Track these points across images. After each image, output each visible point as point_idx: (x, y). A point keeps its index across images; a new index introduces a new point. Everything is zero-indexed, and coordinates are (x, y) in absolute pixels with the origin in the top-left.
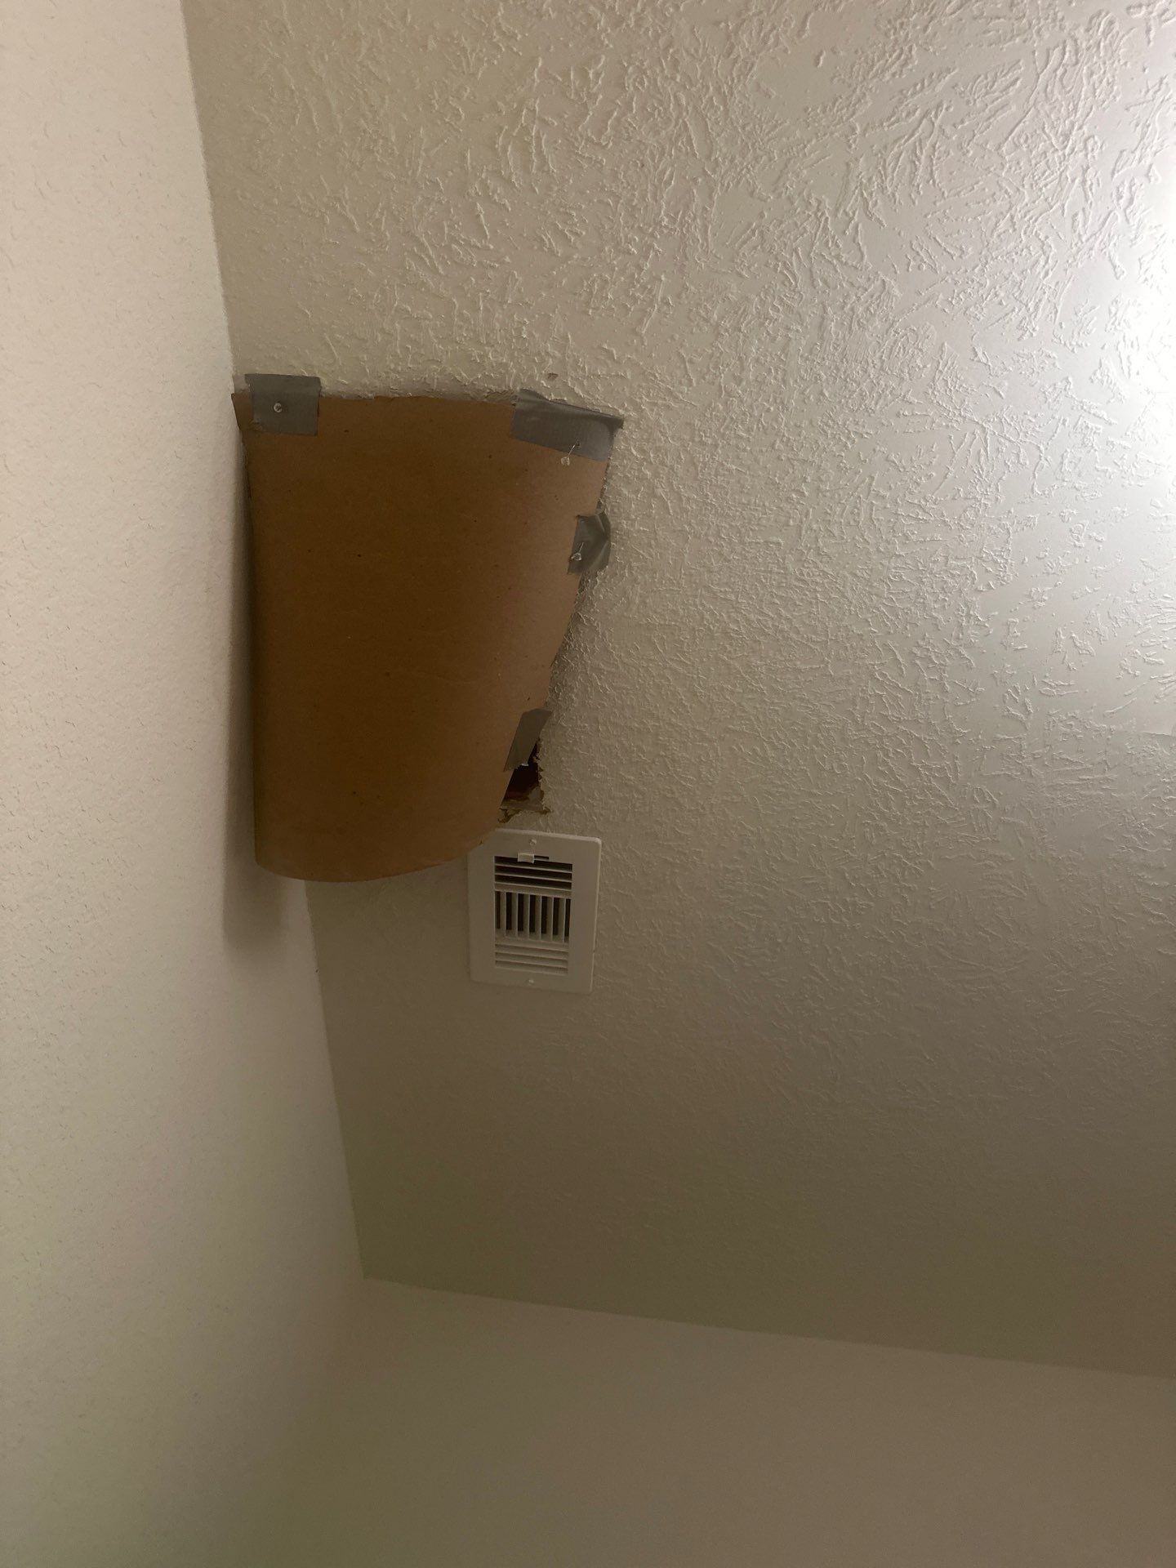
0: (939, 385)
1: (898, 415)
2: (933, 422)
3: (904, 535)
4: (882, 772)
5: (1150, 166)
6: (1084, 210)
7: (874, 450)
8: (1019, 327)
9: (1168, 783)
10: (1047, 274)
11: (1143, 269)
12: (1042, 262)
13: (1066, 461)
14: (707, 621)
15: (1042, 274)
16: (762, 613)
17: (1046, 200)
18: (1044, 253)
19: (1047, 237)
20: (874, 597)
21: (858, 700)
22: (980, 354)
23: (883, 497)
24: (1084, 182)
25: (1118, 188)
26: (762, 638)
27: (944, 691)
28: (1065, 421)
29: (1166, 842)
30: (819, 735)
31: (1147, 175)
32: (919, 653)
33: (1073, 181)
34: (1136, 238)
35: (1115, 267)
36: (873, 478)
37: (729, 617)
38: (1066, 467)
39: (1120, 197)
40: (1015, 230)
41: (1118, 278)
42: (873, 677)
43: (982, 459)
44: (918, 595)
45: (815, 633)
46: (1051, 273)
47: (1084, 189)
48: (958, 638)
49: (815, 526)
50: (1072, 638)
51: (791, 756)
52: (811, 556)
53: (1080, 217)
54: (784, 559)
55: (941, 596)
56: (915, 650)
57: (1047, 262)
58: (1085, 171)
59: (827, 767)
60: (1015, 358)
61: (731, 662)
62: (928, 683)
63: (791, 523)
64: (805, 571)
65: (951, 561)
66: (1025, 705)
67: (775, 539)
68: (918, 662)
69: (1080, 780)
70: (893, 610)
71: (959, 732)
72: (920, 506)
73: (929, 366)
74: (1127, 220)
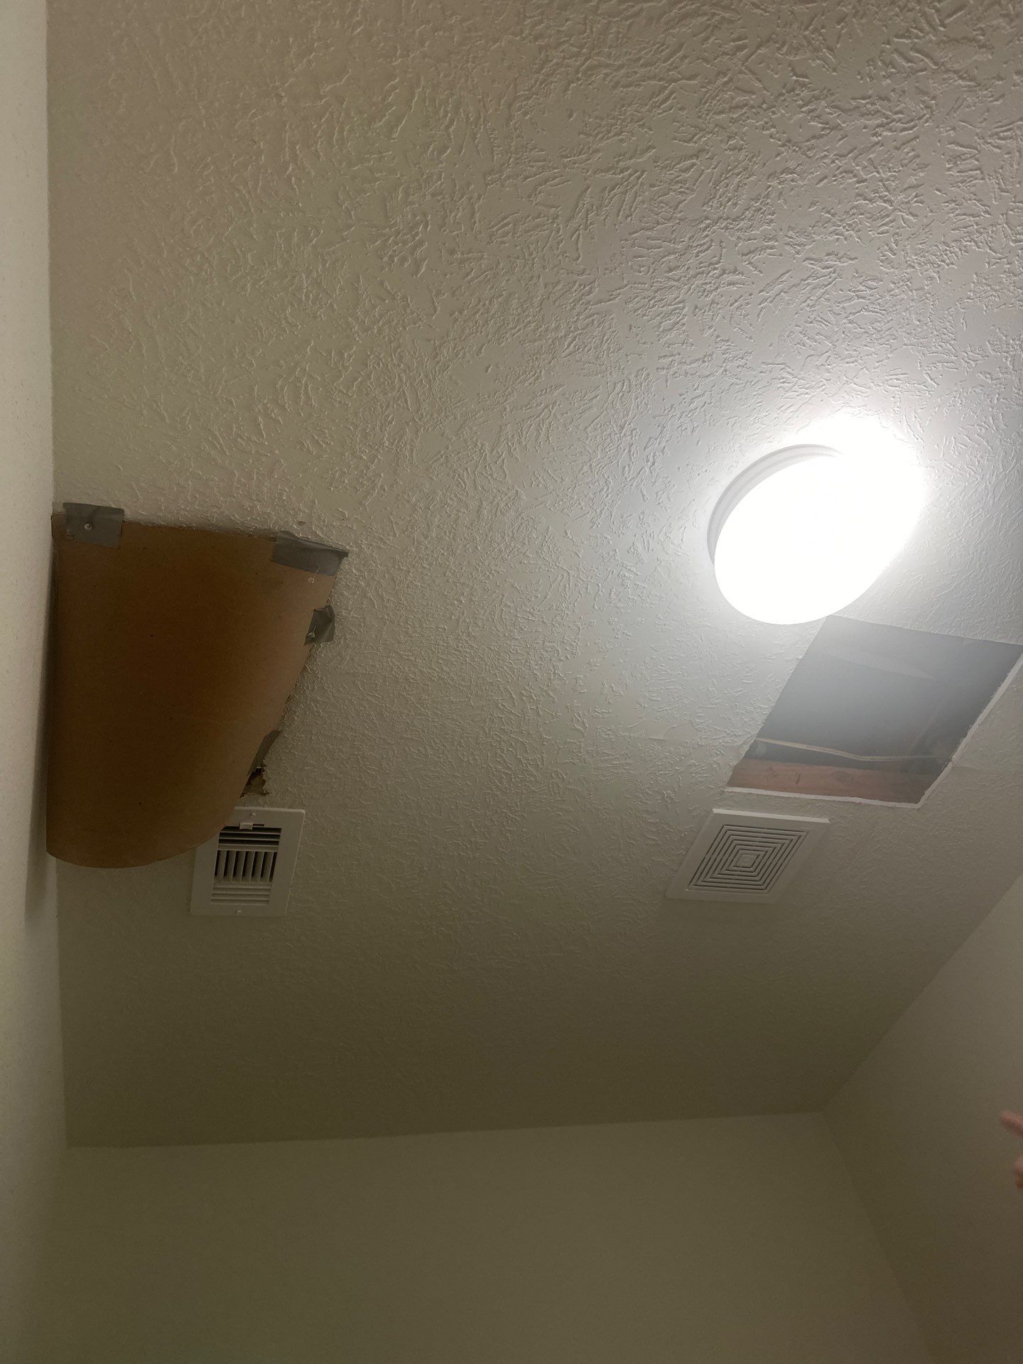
0: (545, 549)
1: (521, 562)
2: (540, 568)
3: (520, 628)
4: (499, 762)
5: (664, 447)
6: (629, 465)
7: (505, 581)
8: (591, 521)
9: (661, 765)
10: (607, 496)
11: (658, 498)
12: (605, 490)
13: (613, 593)
14: (395, 672)
15: (605, 496)
16: (431, 668)
17: (610, 458)
18: (607, 485)
19: (608, 477)
20: (501, 661)
21: (488, 720)
22: (569, 534)
23: (509, 606)
24: (630, 451)
25: (647, 456)
26: (429, 683)
27: (538, 714)
28: (613, 572)
29: (659, 798)
30: (462, 741)
31: (663, 451)
32: (525, 694)
33: (624, 450)
34: (655, 482)
35: (643, 496)
36: (503, 596)
37: (410, 670)
38: (613, 596)
39: (648, 461)
40: (592, 472)
41: (645, 501)
42: (498, 707)
43: (567, 589)
44: (526, 661)
45: (464, 680)
46: (610, 496)
47: (630, 455)
48: (548, 686)
49: (467, 620)
50: (611, 686)
51: (443, 753)
52: (464, 637)
53: (627, 468)
54: (447, 638)
55: (540, 662)
56: (523, 691)
57: (608, 489)
58: (631, 446)
59: (466, 759)
60: (588, 537)
61: (408, 696)
62: (530, 711)
63: (453, 617)
64: (460, 645)
65: (547, 644)
66: (583, 723)
67: (442, 626)
68: (524, 699)
69: (612, 764)
70: (511, 669)
71: (546, 738)
72: (530, 612)
73: (540, 538)
74: (651, 473)
